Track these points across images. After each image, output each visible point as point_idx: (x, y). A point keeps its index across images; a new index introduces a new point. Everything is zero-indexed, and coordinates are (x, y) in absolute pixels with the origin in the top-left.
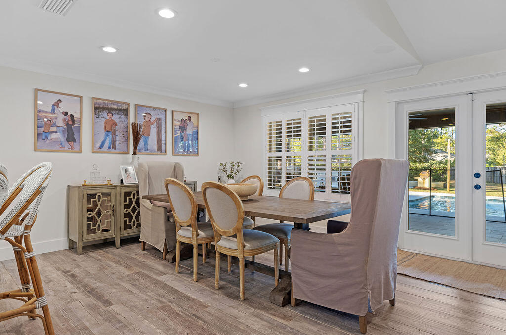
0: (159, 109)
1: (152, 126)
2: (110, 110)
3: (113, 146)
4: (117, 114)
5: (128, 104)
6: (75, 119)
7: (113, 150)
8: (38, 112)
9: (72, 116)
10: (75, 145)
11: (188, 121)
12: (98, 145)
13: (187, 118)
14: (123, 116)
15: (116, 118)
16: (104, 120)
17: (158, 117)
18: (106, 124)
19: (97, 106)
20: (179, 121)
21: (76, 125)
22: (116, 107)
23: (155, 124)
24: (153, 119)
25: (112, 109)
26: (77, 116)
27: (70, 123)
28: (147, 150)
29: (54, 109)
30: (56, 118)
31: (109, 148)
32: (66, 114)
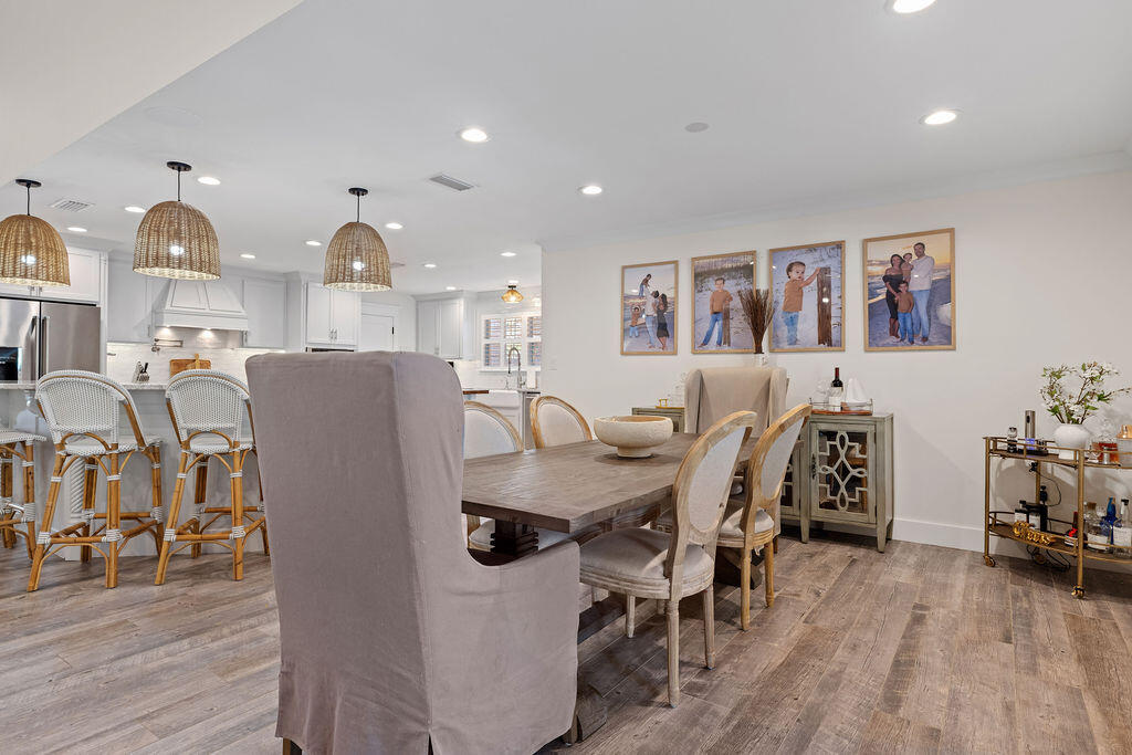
0: (825, 245)
1: (806, 289)
2: (720, 274)
3: (724, 340)
4: (734, 278)
5: (753, 253)
6: (668, 300)
7: (726, 348)
8: (625, 297)
9: (664, 296)
10: (668, 341)
11: (915, 257)
12: (702, 340)
13: (912, 251)
14: (743, 280)
15: (731, 286)
16: (709, 293)
17: (822, 265)
18: (713, 300)
19: (699, 270)
20: (882, 263)
21: (669, 309)
22: (730, 266)
23: (814, 283)
24: (809, 272)
25: (724, 271)
26: (670, 295)
27: (662, 307)
28: (795, 343)
29: (642, 291)
30: (644, 304)
31: (719, 344)
32: (656, 294)
